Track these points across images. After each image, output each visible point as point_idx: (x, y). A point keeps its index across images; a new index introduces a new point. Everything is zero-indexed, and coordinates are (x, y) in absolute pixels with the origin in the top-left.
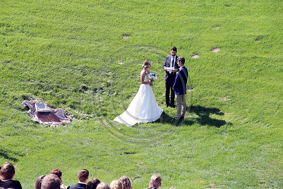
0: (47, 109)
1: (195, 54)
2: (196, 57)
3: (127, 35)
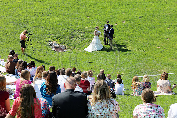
0: (58, 46)
2: (116, 25)
3: (88, 16)
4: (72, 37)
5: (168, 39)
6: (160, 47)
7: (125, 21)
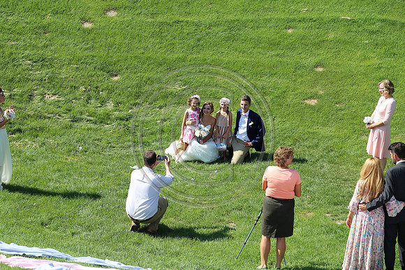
5: (320, 69)
6: (316, 101)
7: (115, 9)
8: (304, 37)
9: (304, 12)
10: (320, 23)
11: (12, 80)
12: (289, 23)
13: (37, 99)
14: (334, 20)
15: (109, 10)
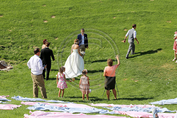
1: (44, 20)
4: (2, 47)
7: (55, 15)
8: (119, 20)
9: (119, 11)
10: (124, 14)
11: (22, 42)
12: (114, 15)
13: (30, 48)
14: (129, 13)
15: (52, 16)
